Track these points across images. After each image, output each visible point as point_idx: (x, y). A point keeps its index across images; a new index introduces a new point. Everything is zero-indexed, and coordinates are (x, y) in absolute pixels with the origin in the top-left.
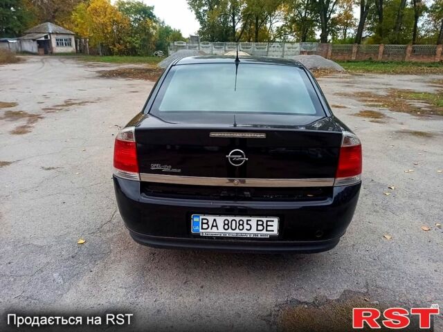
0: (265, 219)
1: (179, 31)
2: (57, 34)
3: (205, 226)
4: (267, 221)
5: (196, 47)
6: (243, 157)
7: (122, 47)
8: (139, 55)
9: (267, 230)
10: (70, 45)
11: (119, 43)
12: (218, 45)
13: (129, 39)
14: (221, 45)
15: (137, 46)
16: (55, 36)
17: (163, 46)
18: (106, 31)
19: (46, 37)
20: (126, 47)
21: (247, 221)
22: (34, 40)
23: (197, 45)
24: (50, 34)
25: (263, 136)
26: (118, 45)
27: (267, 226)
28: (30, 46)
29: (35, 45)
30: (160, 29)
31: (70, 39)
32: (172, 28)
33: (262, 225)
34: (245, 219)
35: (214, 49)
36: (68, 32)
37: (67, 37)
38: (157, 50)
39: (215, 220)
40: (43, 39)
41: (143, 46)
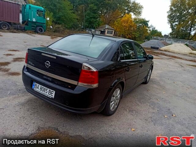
0: (51, 90)
1: (161, 32)
2: (108, 29)
3: (36, 87)
4: (52, 91)
5: (164, 40)
6: (49, 64)
7: (131, 36)
8: (137, 40)
9: (51, 95)
10: (112, 34)
11: (130, 34)
12: (176, 40)
13: (134, 33)
14: (177, 40)
15: (137, 36)
16: (107, 30)
17: (149, 38)
18: (126, 29)
19: (104, 30)
20: (132, 36)
21: (47, 89)
22: (100, 30)
23: (165, 39)
24: (106, 29)
25: (55, 58)
26: (129, 35)
27: (52, 93)
28: (98, 32)
29: (100, 32)
30: (152, 31)
31: (113, 31)
32: (158, 31)
33: (50, 92)
34: (46, 88)
35: (173, 41)
36: (113, 28)
37: (111, 30)
38: (145, 39)
39: (38, 86)
40: (103, 30)
41: (139, 37)
